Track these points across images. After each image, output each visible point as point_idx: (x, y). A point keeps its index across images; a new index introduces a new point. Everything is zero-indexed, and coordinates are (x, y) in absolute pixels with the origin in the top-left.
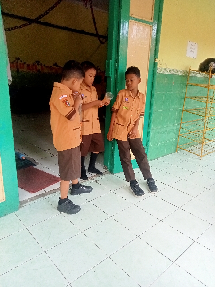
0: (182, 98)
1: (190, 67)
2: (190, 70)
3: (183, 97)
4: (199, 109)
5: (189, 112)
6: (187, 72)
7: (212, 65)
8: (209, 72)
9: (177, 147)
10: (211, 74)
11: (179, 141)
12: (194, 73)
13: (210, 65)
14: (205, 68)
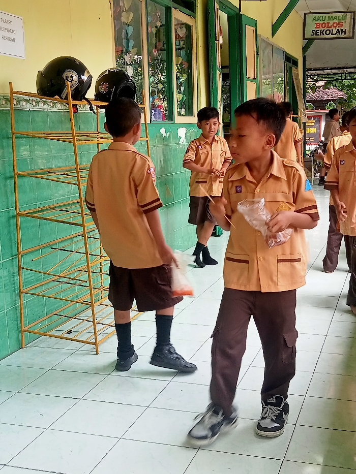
0: (6, 178)
1: (11, 84)
2: (12, 92)
3: (8, 175)
4: (68, 205)
5: (37, 217)
6: (7, 100)
7: (70, 78)
8: (66, 98)
9: (21, 331)
10: (72, 102)
11: (25, 311)
12: (27, 101)
13: (64, 77)
14: (52, 85)
